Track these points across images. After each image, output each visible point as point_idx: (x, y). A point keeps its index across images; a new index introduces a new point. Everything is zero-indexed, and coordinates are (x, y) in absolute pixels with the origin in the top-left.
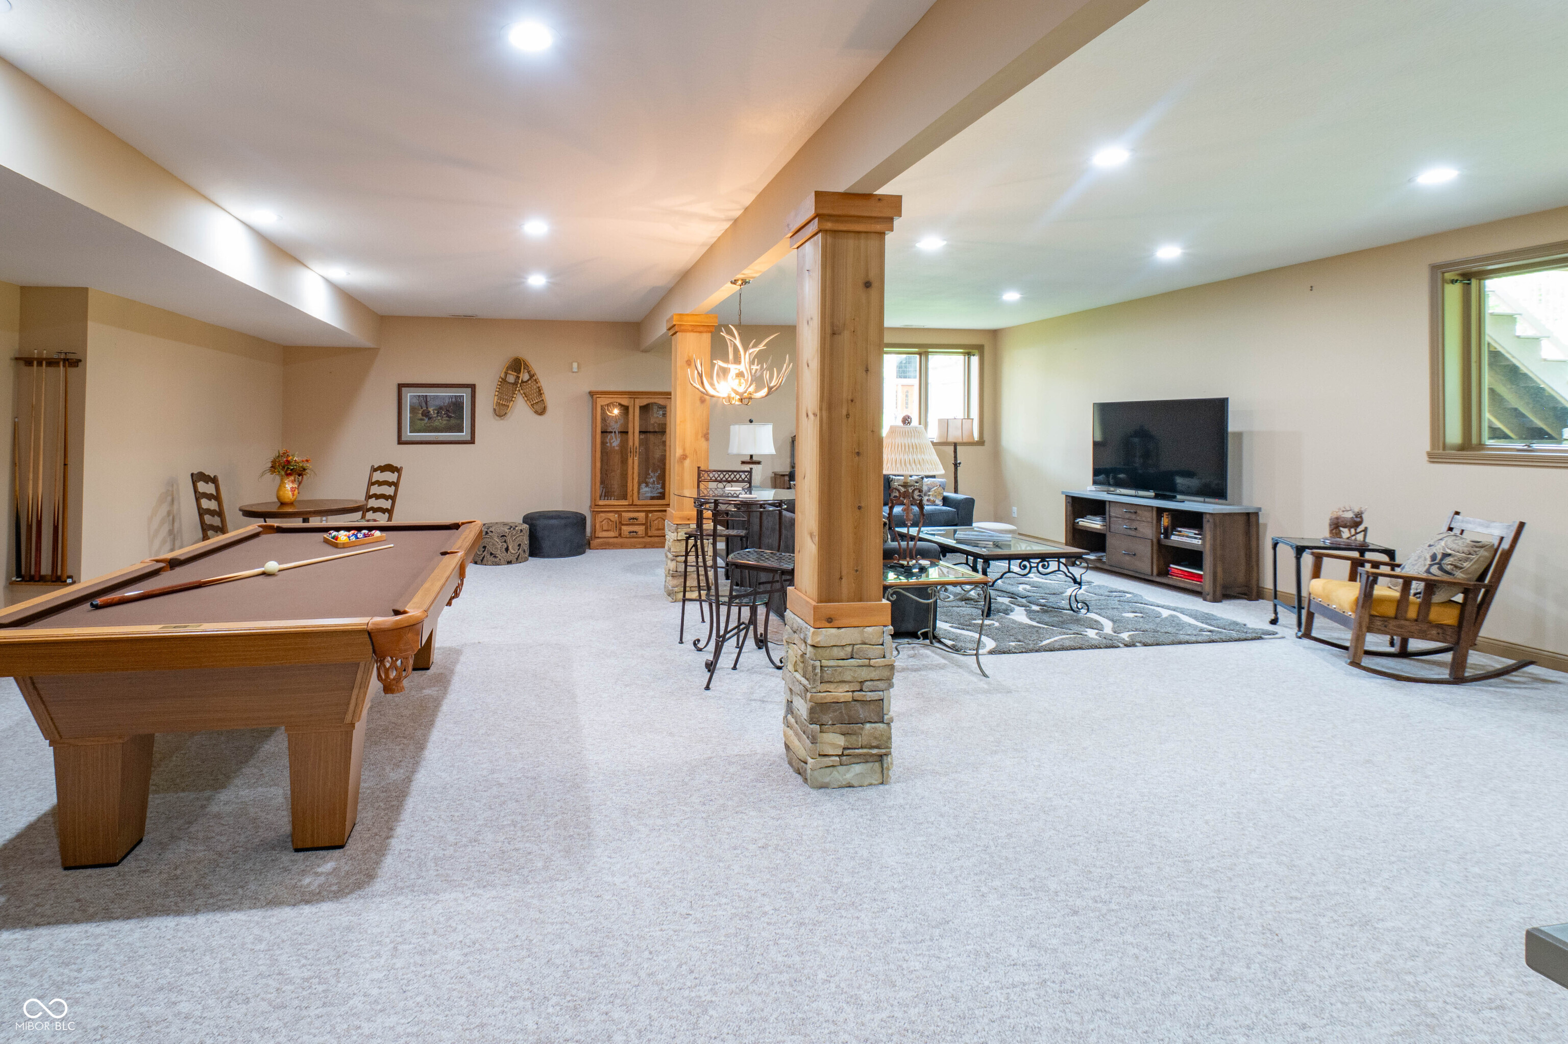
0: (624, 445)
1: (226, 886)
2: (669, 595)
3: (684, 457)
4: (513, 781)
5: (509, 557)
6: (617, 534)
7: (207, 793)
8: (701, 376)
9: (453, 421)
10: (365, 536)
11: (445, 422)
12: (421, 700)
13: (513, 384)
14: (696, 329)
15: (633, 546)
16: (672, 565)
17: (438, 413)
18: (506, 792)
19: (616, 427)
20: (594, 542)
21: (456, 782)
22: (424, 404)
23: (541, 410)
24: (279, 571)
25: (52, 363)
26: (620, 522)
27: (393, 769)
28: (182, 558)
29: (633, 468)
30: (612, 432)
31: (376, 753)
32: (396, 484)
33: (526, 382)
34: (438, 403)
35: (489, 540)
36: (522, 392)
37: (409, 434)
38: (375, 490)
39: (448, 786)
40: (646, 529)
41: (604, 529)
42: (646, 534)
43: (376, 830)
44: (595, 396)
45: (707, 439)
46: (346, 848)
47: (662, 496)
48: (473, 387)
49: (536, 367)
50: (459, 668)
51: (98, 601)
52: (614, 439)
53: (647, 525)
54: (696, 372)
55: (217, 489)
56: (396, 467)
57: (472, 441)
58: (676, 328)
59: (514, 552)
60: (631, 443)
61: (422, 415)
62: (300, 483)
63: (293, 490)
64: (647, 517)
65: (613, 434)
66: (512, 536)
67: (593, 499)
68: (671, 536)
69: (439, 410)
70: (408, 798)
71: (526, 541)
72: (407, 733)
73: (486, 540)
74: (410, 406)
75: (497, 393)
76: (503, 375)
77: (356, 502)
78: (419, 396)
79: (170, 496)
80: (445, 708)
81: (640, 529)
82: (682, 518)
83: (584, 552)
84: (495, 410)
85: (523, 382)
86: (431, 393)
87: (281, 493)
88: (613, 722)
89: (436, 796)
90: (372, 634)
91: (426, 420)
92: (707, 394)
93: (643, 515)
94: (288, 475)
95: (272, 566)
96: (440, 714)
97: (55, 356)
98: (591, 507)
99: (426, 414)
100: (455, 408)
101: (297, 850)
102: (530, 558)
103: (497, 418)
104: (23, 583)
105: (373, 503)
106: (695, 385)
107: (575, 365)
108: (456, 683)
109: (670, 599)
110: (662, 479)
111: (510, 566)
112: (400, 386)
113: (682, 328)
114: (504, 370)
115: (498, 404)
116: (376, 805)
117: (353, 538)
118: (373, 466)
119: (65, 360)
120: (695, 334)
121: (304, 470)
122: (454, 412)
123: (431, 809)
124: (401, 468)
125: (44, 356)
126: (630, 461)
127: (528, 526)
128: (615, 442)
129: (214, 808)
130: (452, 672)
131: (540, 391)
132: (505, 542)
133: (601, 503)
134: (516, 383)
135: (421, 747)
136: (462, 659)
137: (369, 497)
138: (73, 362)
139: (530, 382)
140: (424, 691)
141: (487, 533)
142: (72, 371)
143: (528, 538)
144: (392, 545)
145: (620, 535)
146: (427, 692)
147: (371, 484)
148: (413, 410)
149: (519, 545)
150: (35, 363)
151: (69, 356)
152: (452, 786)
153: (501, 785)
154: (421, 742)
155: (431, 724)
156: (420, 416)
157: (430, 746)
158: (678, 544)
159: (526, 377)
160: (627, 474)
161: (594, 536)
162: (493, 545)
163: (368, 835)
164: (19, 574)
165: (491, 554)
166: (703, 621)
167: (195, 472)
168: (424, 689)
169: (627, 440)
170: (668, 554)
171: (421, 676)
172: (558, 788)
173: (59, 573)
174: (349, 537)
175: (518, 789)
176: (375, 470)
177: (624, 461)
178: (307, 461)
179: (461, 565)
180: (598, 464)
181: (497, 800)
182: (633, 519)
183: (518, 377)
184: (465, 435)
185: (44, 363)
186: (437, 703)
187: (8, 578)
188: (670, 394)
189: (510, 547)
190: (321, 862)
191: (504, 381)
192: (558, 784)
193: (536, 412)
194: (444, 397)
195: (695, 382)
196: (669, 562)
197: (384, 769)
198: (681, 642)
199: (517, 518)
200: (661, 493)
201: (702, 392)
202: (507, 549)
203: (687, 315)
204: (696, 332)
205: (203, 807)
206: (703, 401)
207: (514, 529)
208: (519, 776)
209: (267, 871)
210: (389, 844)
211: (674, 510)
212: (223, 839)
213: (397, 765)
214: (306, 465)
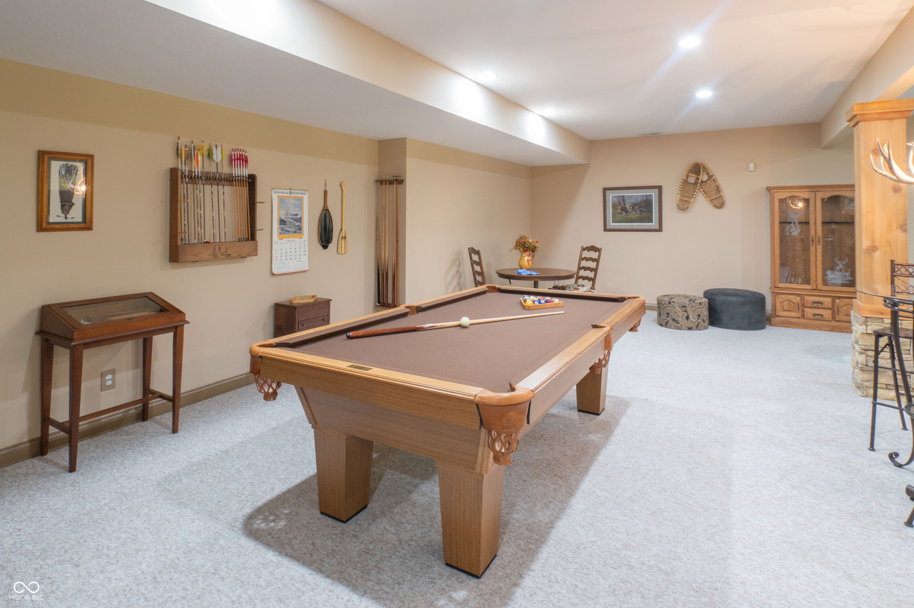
0: (806, 233)
1: (391, 577)
2: (858, 388)
3: (873, 249)
4: (644, 568)
5: (689, 324)
6: (799, 315)
7: (417, 481)
8: (888, 161)
9: (644, 215)
10: (547, 302)
11: (638, 215)
12: (585, 444)
13: (694, 184)
14: (882, 116)
15: (819, 328)
16: (861, 359)
17: (633, 208)
18: (634, 579)
19: (796, 218)
20: (775, 320)
21: (590, 545)
22: (622, 202)
23: (719, 204)
24: (470, 325)
25: (391, 183)
26: (803, 305)
27: (542, 508)
28: (423, 306)
29: (816, 256)
30: (791, 223)
31: (535, 486)
32: (597, 261)
33: (705, 182)
34: (633, 201)
35: (672, 309)
36: (701, 190)
37: (612, 224)
38: (584, 264)
39: (582, 547)
40: (833, 313)
41: (786, 308)
42: (834, 318)
43: (509, 571)
44: (772, 191)
45: (905, 231)
46: (482, 580)
47: (852, 283)
48: (660, 188)
49: (714, 169)
50: (624, 421)
51: (351, 334)
52: (794, 229)
53: (834, 310)
54: (882, 158)
55: (480, 258)
56: (598, 248)
57: (660, 230)
58: (858, 118)
59: (694, 320)
60: (812, 233)
61: (621, 210)
62: (533, 257)
63: (528, 261)
64: (833, 302)
65: (792, 225)
66: (692, 307)
67: (773, 282)
68: (858, 328)
69: (634, 206)
70: (544, 546)
71: (705, 313)
72: (564, 473)
73: (669, 308)
74: (612, 204)
75: (680, 192)
76: (684, 177)
77: (568, 271)
78: (618, 196)
79: (458, 261)
80: (601, 458)
81: (827, 314)
82: (871, 311)
83: (763, 328)
84: (678, 205)
85: (702, 182)
86: (626, 194)
87: (521, 263)
88: (771, 532)
89: (569, 554)
90: (480, 406)
91: (624, 213)
92: (900, 181)
93: (829, 300)
94: (525, 251)
95: (465, 320)
96: (596, 463)
97: (392, 178)
98: (771, 288)
99: (624, 209)
100: (646, 204)
101: (447, 565)
102: (710, 327)
103: (681, 211)
104: (380, 307)
105: (582, 273)
106: (880, 171)
107: (752, 166)
108: (618, 435)
109: (859, 392)
110: (851, 267)
111: (690, 332)
112: (605, 190)
113: (866, 117)
114: (686, 173)
115: (681, 200)
116: (518, 542)
117: (537, 303)
118: (582, 247)
119: (396, 180)
120: (883, 122)
121: (535, 248)
122: (645, 208)
123: (559, 568)
124: (601, 249)
125: (388, 179)
126: (812, 249)
127: (707, 300)
128: (795, 231)
129: (415, 496)
130: (617, 422)
131: (718, 188)
132: (686, 311)
133: (781, 285)
134: (696, 183)
135: (571, 493)
136: (629, 412)
137: (580, 268)
138: (400, 181)
139: (708, 182)
140: (590, 435)
141: (670, 303)
142: (400, 186)
143: (707, 310)
144: (563, 312)
145: (803, 316)
146: (592, 437)
147: (581, 259)
148: (614, 206)
149: (699, 315)
150: (384, 183)
151: (398, 178)
152: (585, 549)
153: (631, 567)
154: (572, 487)
155: (585, 471)
156: (619, 211)
157: (579, 494)
158: (866, 337)
159: (705, 178)
160: (809, 261)
161: (774, 314)
162: (675, 313)
163: (502, 574)
164: (379, 302)
165: (674, 320)
166: (905, 428)
167: (470, 247)
168: (590, 433)
169: (808, 231)
170: (856, 346)
171: (592, 419)
172: (691, 599)
173: (396, 303)
174: (534, 302)
175: (648, 581)
176: (584, 249)
177: (806, 249)
178: (537, 242)
179: (606, 338)
180: (777, 251)
181: (622, 585)
182: (818, 303)
183: (698, 179)
184: (654, 224)
185: (388, 183)
186: (597, 449)
187: (375, 303)
188: (853, 186)
189: (690, 316)
190: (458, 586)
191: (685, 182)
192: (692, 593)
193: (715, 206)
194: (637, 197)
195: (881, 169)
196: (857, 354)
197: (535, 505)
198: (872, 448)
199: (698, 293)
200: (850, 281)
201: (894, 180)
202: (688, 318)
203: (872, 103)
204: (885, 119)
205: (410, 492)
206: (897, 190)
207: (694, 302)
208: (652, 563)
209: (420, 576)
210: (513, 594)
211: (861, 301)
212: (408, 528)
213: (546, 505)
214: (537, 245)
